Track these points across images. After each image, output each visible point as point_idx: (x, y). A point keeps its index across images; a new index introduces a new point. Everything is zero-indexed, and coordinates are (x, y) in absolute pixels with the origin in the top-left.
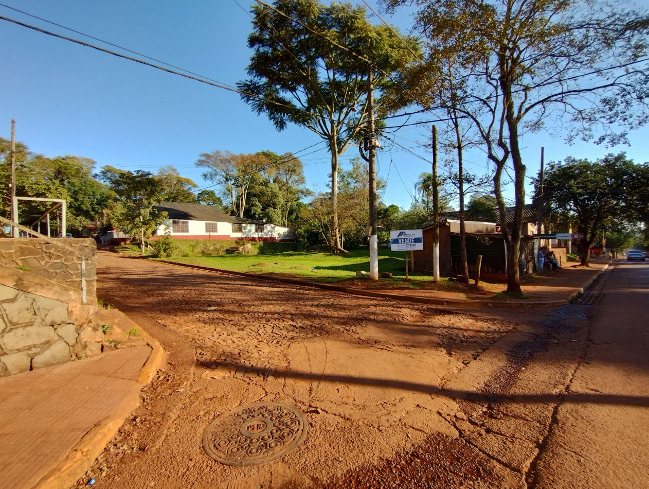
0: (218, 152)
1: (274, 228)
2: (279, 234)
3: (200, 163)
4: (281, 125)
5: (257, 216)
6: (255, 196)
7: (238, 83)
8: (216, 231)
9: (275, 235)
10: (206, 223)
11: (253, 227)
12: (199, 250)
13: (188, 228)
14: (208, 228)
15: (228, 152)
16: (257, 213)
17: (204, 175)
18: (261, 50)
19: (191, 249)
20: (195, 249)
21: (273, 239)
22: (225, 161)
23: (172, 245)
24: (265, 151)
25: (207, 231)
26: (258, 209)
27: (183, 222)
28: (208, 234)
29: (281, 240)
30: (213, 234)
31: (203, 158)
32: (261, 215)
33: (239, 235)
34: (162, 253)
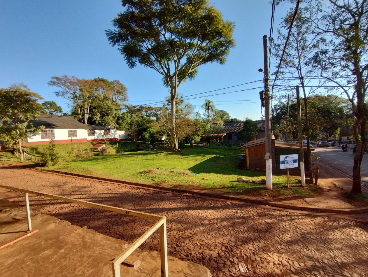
0: (66, 77)
1: (116, 131)
2: (119, 136)
3: (53, 83)
4: (132, 65)
5: (97, 122)
6: (95, 108)
7: (107, 31)
8: (76, 136)
9: (117, 136)
10: (68, 131)
11: (102, 132)
12: (74, 154)
13: (54, 135)
14: (71, 134)
15: (73, 77)
16: (97, 120)
17: (56, 92)
18: (131, 10)
19: (68, 155)
20: (71, 154)
21: (115, 139)
22: (72, 84)
23: (57, 156)
24: (101, 78)
25: (69, 136)
26: (97, 118)
27: (49, 131)
28: (70, 138)
29: (121, 140)
30: (74, 138)
31: (55, 80)
32: (100, 122)
33: (93, 138)
34: (49, 162)
